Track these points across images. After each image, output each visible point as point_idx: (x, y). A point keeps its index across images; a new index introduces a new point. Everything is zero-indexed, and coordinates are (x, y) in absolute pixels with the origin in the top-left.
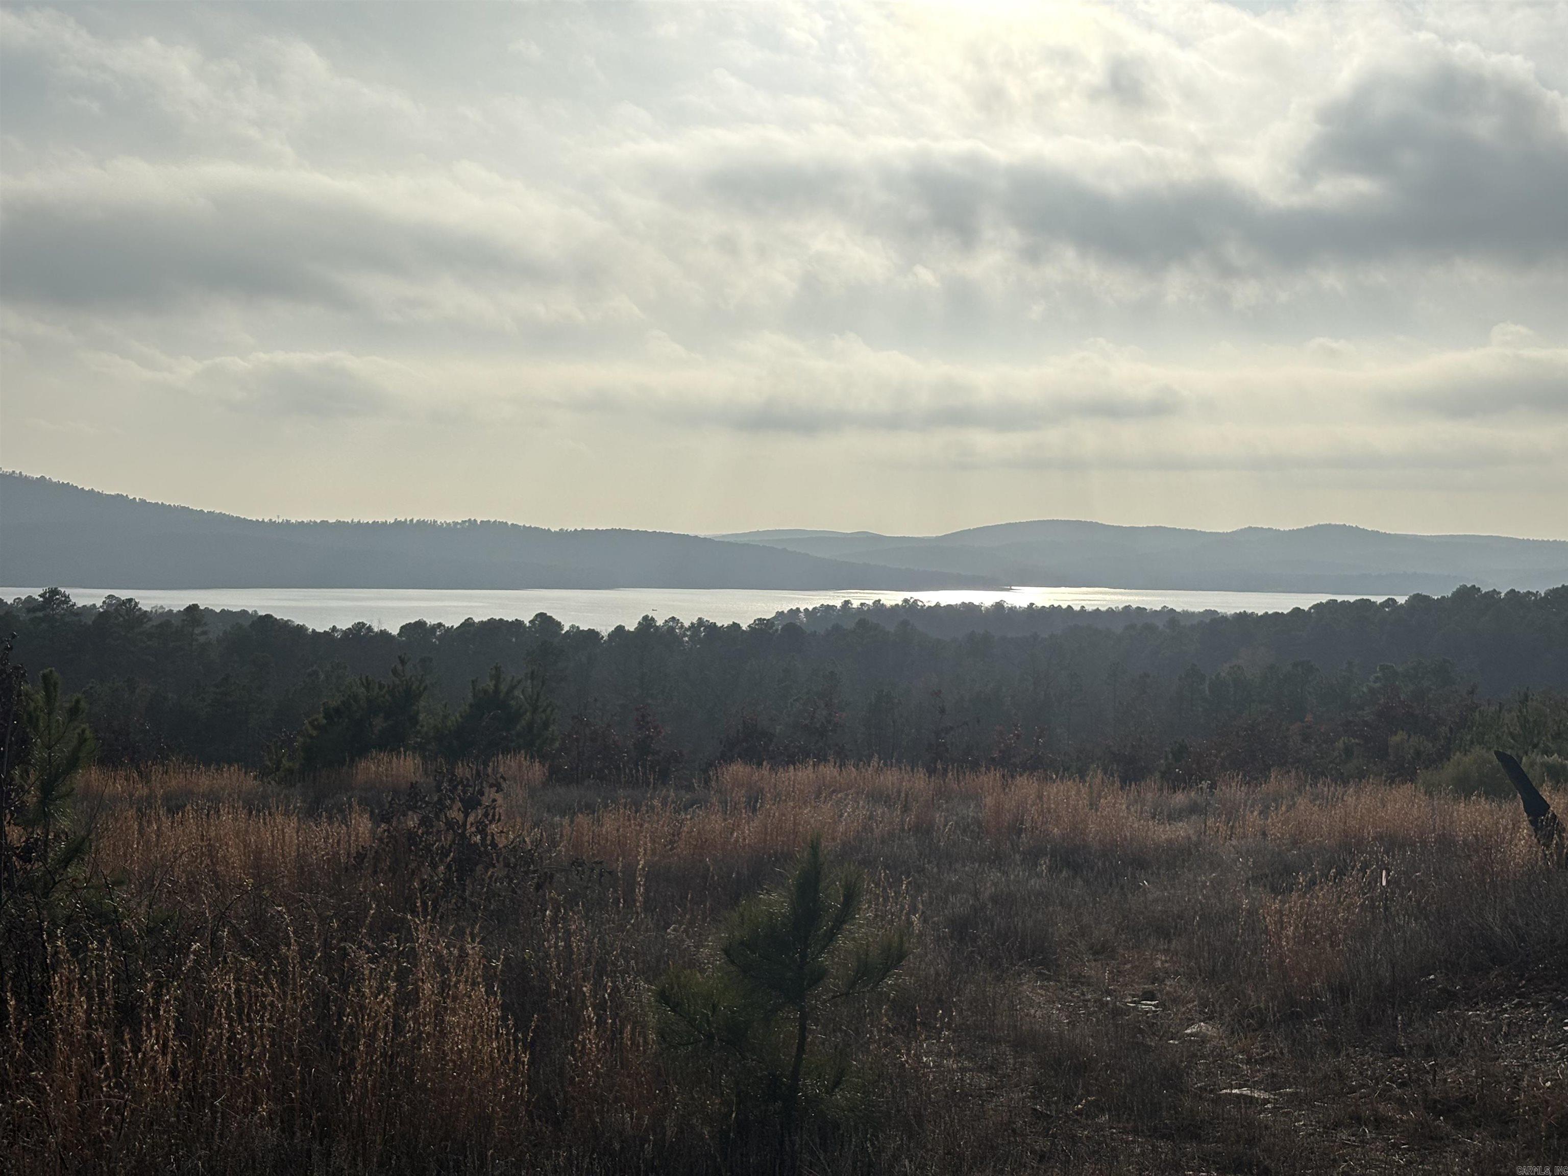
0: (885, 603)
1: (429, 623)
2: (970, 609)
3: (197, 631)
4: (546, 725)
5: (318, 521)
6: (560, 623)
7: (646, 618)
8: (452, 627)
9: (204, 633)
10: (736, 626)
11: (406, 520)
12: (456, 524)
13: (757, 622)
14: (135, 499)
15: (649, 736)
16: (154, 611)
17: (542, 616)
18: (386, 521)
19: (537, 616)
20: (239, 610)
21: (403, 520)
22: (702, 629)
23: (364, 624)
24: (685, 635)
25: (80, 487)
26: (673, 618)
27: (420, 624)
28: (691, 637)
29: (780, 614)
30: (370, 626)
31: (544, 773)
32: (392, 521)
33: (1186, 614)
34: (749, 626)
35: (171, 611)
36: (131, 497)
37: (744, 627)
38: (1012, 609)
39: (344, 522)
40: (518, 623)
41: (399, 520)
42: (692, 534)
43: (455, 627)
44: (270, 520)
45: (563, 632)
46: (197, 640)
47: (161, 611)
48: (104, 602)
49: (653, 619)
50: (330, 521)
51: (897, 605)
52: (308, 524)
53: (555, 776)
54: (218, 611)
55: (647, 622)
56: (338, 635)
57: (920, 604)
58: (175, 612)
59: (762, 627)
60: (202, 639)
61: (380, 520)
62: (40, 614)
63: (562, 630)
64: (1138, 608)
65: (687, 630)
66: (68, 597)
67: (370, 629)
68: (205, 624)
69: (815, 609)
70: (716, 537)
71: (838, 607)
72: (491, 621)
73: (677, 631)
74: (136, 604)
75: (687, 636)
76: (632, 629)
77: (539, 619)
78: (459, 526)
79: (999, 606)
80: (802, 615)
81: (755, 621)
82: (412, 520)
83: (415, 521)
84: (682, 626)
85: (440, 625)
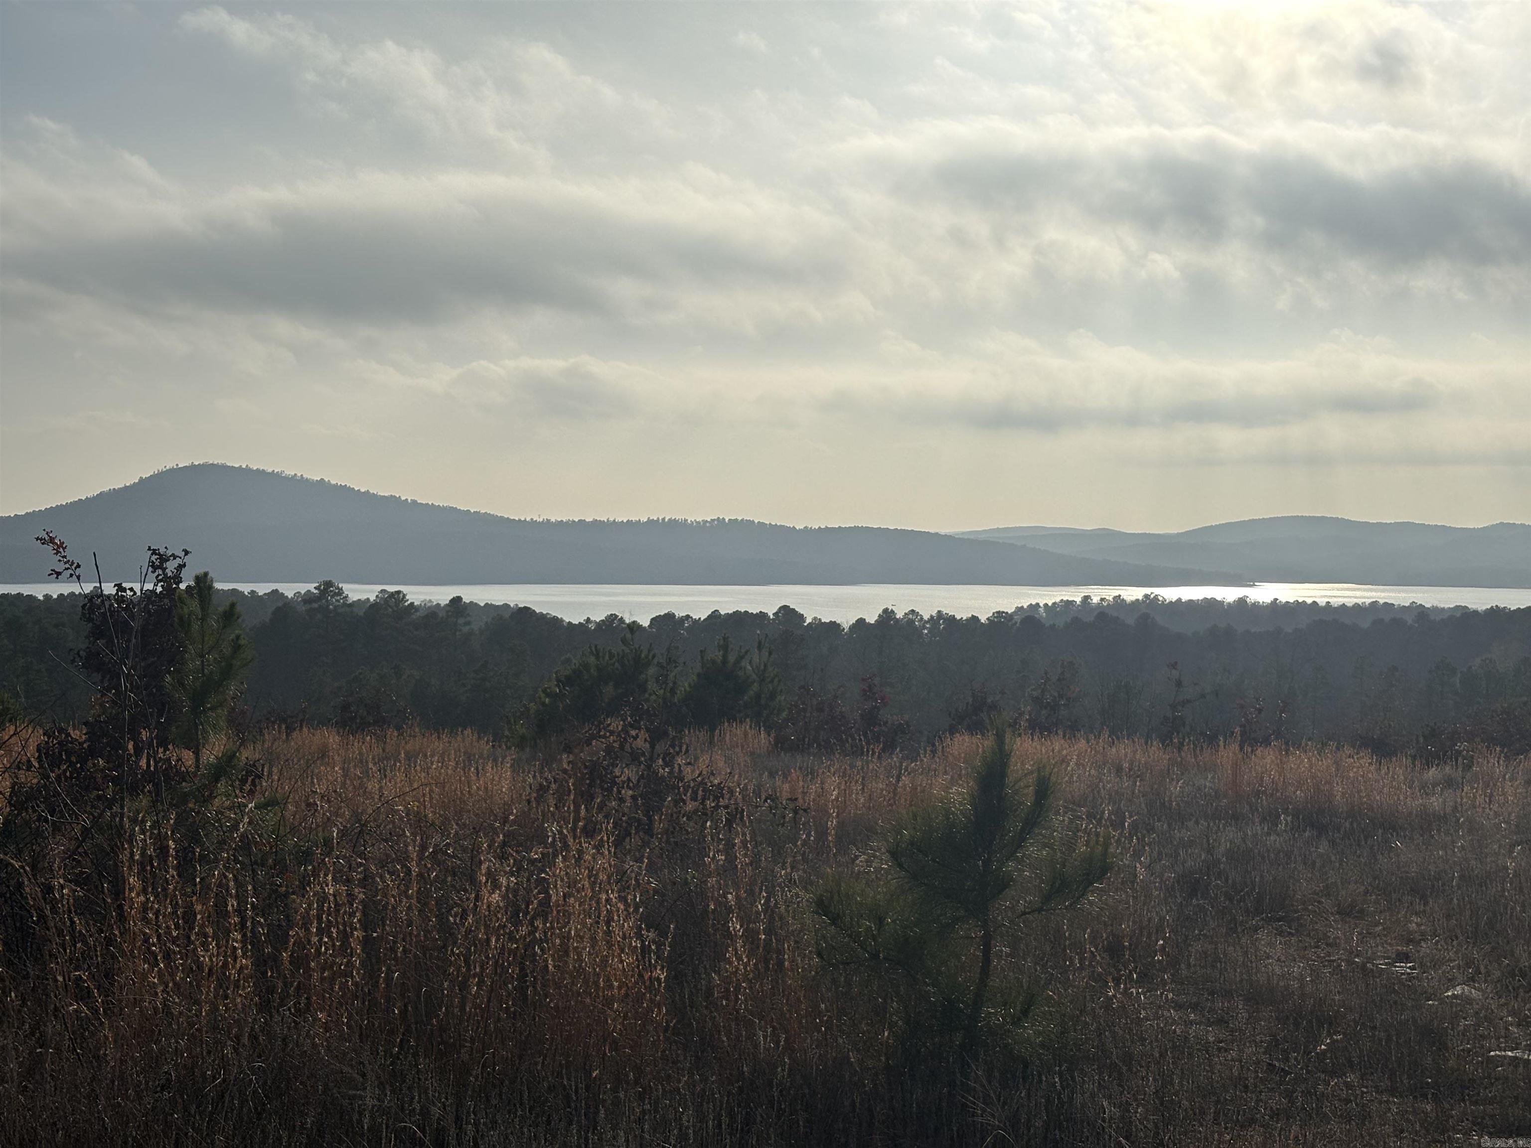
0: (1125, 598)
1: (677, 615)
2: (1211, 604)
3: (461, 621)
4: (772, 696)
5: (577, 520)
6: (803, 615)
7: (886, 611)
8: (700, 619)
9: (468, 623)
10: (974, 619)
11: (658, 518)
12: (705, 522)
13: (996, 615)
14: (407, 499)
15: (875, 707)
16: (423, 605)
17: (785, 608)
18: (640, 520)
19: (780, 608)
20: (502, 604)
21: (655, 519)
22: (941, 622)
23: (616, 616)
24: (924, 628)
25: (356, 489)
26: (913, 611)
27: (669, 616)
28: (930, 630)
29: (1020, 609)
30: (622, 618)
31: (770, 742)
32: (645, 520)
33: (1435, 609)
34: (988, 619)
35: (438, 605)
36: (403, 498)
37: (983, 619)
38: (1256, 605)
39: (600, 521)
40: (762, 615)
41: (651, 518)
42: (932, 531)
43: (702, 619)
44: (532, 519)
45: (806, 624)
46: (460, 630)
47: (429, 604)
48: (377, 596)
49: (892, 611)
50: (587, 520)
51: (1137, 600)
52: (567, 522)
53: (781, 744)
54: (482, 605)
55: (887, 614)
56: (592, 626)
57: (1161, 599)
58: (442, 605)
59: (1000, 620)
60: (466, 629)
61: (634, 519)
62: (315, 605)
63: (805, 622)
64: (1386, 603)
65: (926, 622)
66: (342, 589)
67: (622, 620)
68: (468, 615)
69: (1054, 604)
70: (958, 534)
71: (1078, 603)
72: (737, 613)
73: (917, 623)
74: (404, 596)
75: (927, 628)
76: (873, 622)
77: (782, 612)
78: (708, 525)
79: (1242, 601)
80: (1041, 610)
81: (994, 614)
82: (664, 519)
83: (666, 520)
84: (922, 618)
85: (688, 617)
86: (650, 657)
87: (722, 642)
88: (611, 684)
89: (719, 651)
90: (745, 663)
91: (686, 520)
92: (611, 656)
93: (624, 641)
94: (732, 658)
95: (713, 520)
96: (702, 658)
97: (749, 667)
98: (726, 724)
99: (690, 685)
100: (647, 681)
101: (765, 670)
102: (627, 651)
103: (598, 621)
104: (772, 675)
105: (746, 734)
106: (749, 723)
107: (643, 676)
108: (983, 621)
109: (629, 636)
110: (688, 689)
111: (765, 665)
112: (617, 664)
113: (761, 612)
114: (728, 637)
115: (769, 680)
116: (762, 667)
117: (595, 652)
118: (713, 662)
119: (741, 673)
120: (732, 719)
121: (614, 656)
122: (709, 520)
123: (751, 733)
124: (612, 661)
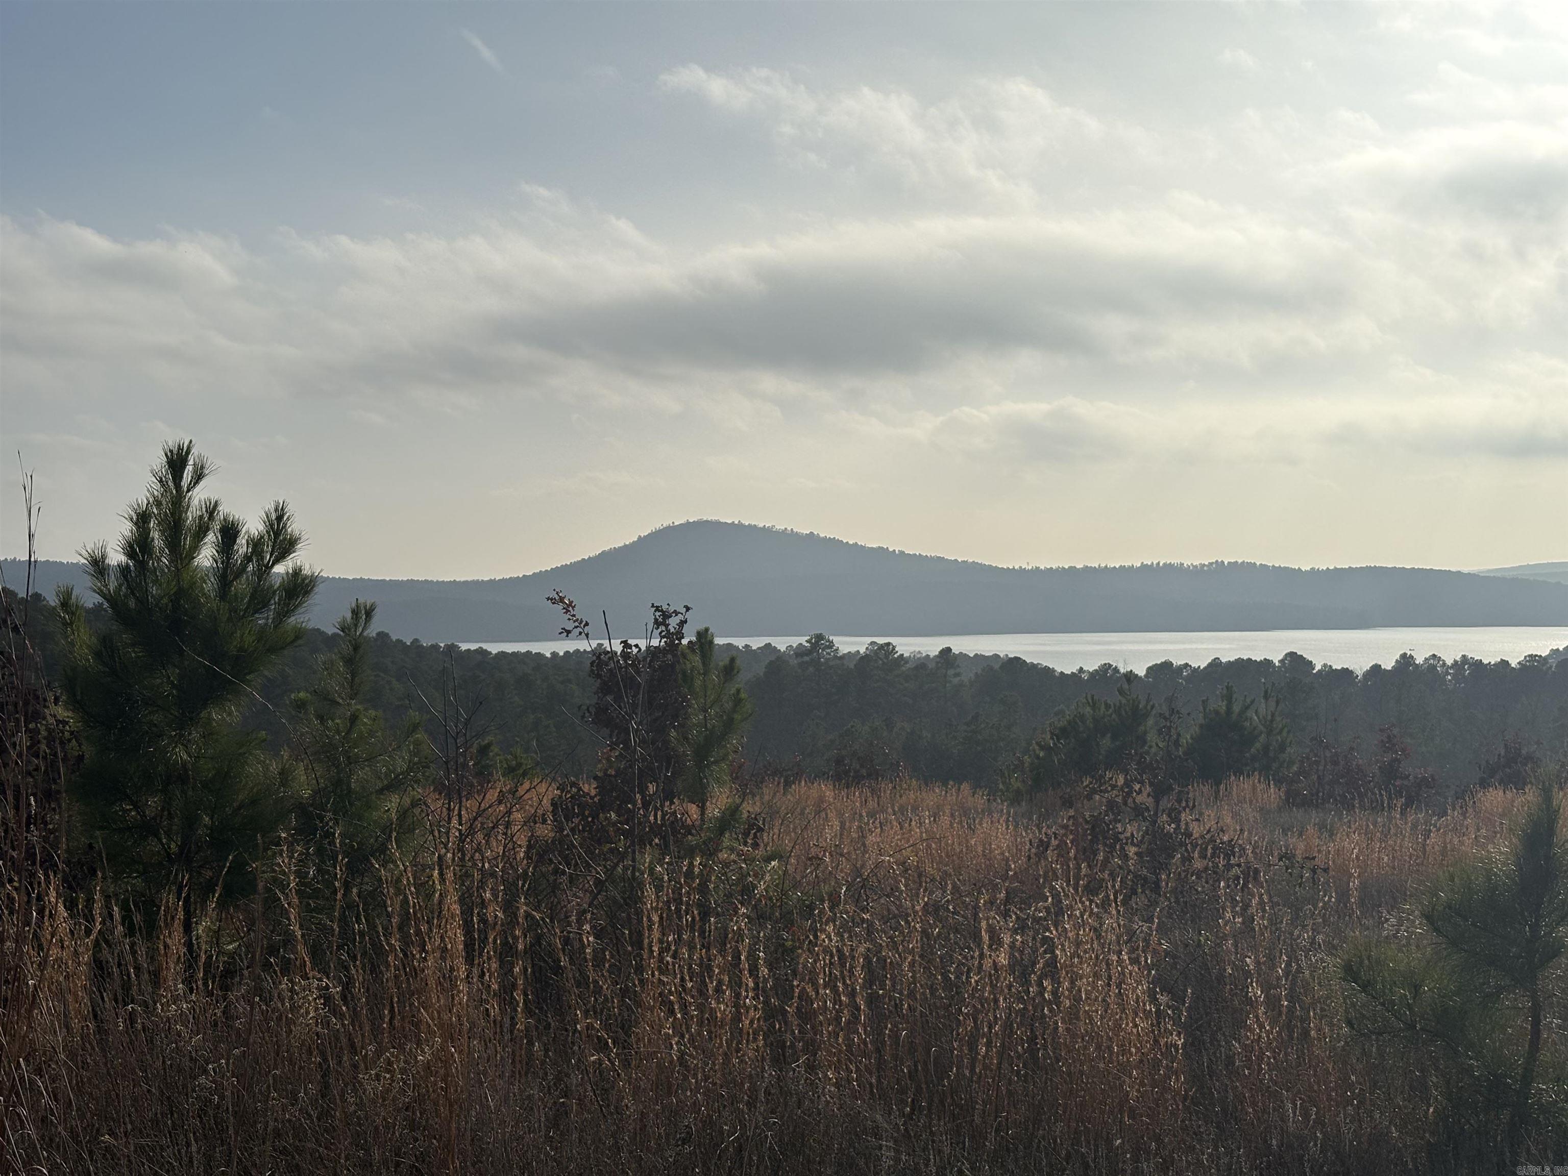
1: (1175, 664)
3: (951, 672)
4: (1282, 748)
5: (1067, 567)
6: (1311, 662)
7: (1404, 656)
8: (1199, 667)
9: (957, 675)
10: (1504, 663)
11: (1153, 563)
12: (1203, 566)
13: (1528, 659)
14: (894, 550)
15: (1396, 760)
16: (912, 656)
17: (1292, 655)
18: (1133, 566)
19: (1286, 655)
20: (991, 654)
21: (1149, 564)
22: (1466, 667)
23: (1110, 665)
24: (1448, 674)
25: (845, 541)
26: (1434, 656)
27: (1167, 665)
28: (1454, 676)
29: (1555, 652)
30: (1116, 667)
31: (1280, 796)
32: (1139, 565)
34: (1519, 663)
35: (928, 656)
36: (891, 550)
37: (1514, 663)
39: (1091, 567)
40: (1267, 663)
41: (1145, 563)
42: (1453, 569)
43: (1202, 668)
44: (1020, 567)
45: (1314, 672)
46: (950, 682)
47: (919, 656)
48: (867, 648)
49: (1411, 657)
50: (1078, 567)
52: (1057, 569)
53: (1293, 800)
54: (972, 655)
55: (1406, 660)
56: (1085, 676)
58: (931, 657)
59: (1533, 664)
60: (956, 681)
61: (1127, 564)
62: (806, 659)
63: (1314, 669)
65: (1450, 667)
66: (832, 642)
67: (1116, 670)
68: (958, 666)
70: (1483, 572)
72: (1239, 661)
73: (1439, 669)
74: (894, 647)
75: (1450, 674)
76: (1389, 668)
77: (1288, 659)
78: (1206, 568)
81: (1525, 657)
82: (1158, 563)
83: (1161, 565)
84: (1444, 664)
85: (1187, 665)
86: (1149, 707)
87: (1225, 692)
88: (1109, 735)
89: (1223, 701)
90: (1251, 713)
91: (1182, 564)
92: (1107, 706)
93: (1121, 692)
94: (1236, 708)
95: (1211, 564)
96: (1205, 709)
97: (1256, 718)
98: (1233, 778)
99: (1192, 738)
100: (1145, 733)
101: (1272, 721)
102: (1124, 701)
103: (1091, 670)
104: (1280, 726)
105: (1254, 788)
106: (1257, 777)
107: (1142, 728)
108: (1513, 665)
109: (1126, 686)
110: (1190, 741)
111: (1273, 715)
112: (1114, 716)
113: (1265, 659)
114: (1232, 686)
115: (1278, 731)
116: (1269, 717)
117: (1091, 704)
118: (1217, 713)
119: (1247, 724)
120: (1239, 772)
121: (1110, 708)
122: (1207, 563)
123: (1260, 787)
124: (1109, 713)
